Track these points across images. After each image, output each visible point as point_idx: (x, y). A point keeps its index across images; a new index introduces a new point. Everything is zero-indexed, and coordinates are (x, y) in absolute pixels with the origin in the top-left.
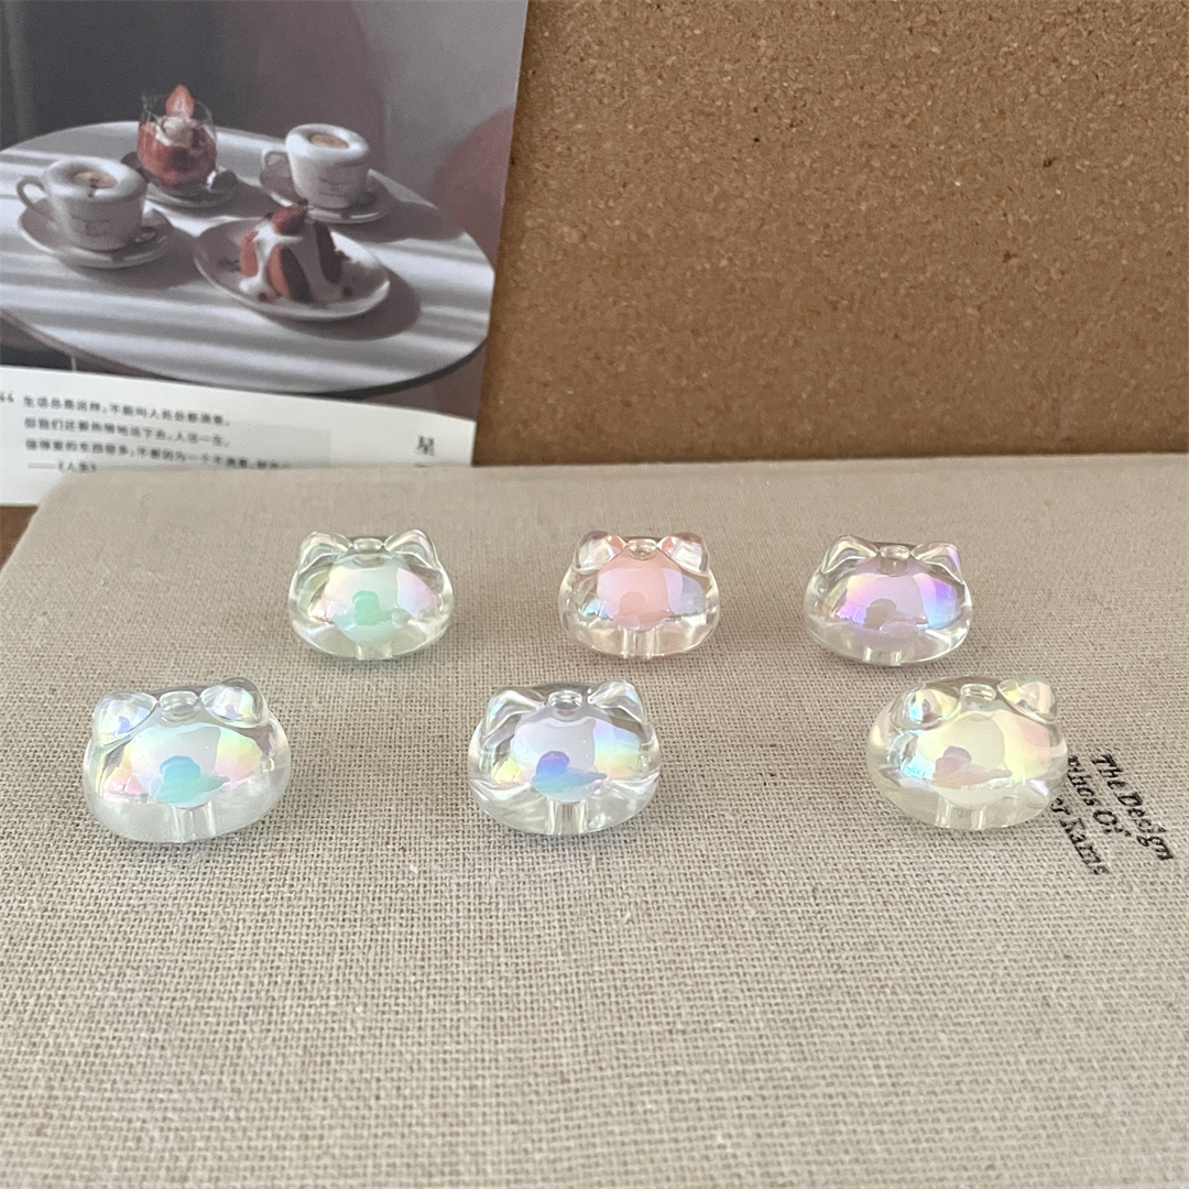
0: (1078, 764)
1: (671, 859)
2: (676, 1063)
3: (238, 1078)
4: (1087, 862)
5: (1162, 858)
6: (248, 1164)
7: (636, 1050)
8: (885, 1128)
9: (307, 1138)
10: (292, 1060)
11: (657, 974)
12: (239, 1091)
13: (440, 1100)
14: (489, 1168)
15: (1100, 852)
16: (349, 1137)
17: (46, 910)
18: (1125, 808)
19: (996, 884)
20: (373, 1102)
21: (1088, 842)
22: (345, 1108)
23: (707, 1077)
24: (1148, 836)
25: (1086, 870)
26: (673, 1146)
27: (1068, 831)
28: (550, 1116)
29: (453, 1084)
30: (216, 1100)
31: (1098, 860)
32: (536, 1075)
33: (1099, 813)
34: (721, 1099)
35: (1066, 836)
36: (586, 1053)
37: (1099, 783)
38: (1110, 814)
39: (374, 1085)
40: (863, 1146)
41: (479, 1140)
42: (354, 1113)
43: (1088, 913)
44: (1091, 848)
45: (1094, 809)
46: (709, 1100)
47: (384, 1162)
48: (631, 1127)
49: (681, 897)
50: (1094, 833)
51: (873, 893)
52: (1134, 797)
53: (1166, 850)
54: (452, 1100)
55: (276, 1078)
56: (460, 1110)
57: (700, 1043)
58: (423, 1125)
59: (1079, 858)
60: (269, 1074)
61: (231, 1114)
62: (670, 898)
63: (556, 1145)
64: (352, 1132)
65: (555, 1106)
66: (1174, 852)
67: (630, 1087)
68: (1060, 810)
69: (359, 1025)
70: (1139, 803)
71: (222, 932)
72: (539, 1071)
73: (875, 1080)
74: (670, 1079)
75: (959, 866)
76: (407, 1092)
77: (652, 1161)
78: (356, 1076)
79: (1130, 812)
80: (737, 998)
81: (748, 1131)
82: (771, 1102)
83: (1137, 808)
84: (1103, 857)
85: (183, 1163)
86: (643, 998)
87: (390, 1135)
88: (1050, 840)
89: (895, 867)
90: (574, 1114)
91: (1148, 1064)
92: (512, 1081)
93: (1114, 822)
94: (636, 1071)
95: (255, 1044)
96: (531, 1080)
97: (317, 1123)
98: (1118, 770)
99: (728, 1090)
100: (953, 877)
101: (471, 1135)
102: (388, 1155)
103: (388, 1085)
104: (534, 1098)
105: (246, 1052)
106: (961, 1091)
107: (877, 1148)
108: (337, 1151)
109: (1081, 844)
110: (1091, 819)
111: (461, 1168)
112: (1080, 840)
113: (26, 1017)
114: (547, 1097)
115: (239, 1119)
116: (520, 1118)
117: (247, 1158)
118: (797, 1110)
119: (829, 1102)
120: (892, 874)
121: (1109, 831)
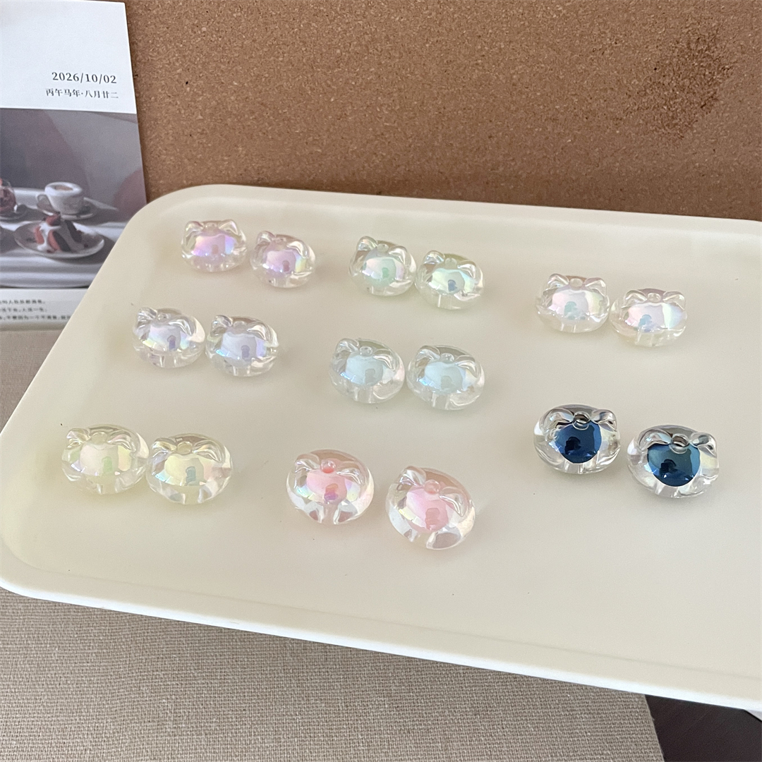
3: (15, 676)
8: (216, 696)
9: (36, 699)
10: (33, 669)
12: (16, 682)
13: (79, 685)
14: (91, 711)
16: (49, 699)
20: (58, 686)
22: (49, 688)
23: (166, 676)
26: (149, 702)
30: (8, 685)
32: (111, 676)
34: (168, 685)
36: (129, 667)
39: (59, 679)
40: (208, 703)
41: (89, 700)
42: (52, 690)
46: (164, 685)
47: (59, 708)
48: (137, 696)
55: (28, 676)
56: (85, 689)
58: (73, 695)
60: (26, 675)
61: (13, 690)
63: (113, 702)
64: (50, 697)
65: (115, 688)
67: (140, 680)
69: (56, 655)
72: (112, 673)
73: (219, 677)
74: (154, 677)
76: (69, 682)
77: (142, 708)
78: (53, 676)
81: (173, 697)
87: (62, 699)
90: (121, 690)
92: (102, 678)
94: (143, 674)
95: (22, 663)
96: (109, 677)
97: (40, 693)
99: (171, 681)
101: (88, 698)
102: (61, 706)
104: (109, 684)
105: (19, 666)
106: (245, 682)
107: (212, 703)
108: (45, 704)
111: (83, 710)
114: (113, 684)
115: (15, 692)
116: (103, 692)
117: (17, 707)
118: (191, 689)
119: (202, 686)
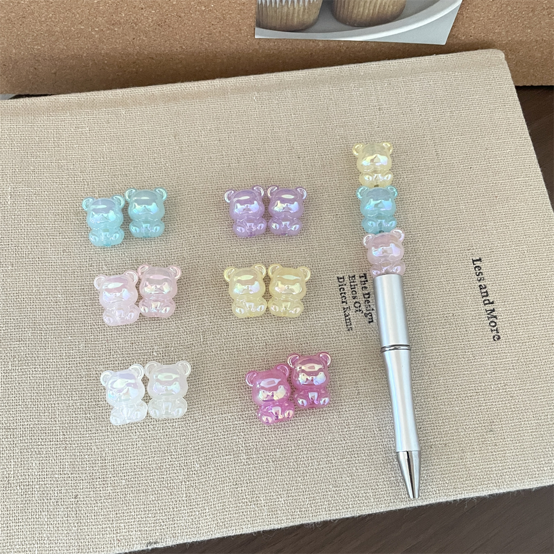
0: (355, 279)
1: (225, 334)
2: (225, 414)
4: (347, 325)
5: (370, 322)
6: (120, 454)
7: (215, 410)
11: (220, 382)
15: (352, 321)
17: (43, 371)
18: (364, 299)
19: (319, 338)
21: (349, 317)
24: (368, 312)
25: (346, 329)
27: (345, 312)
28: (193, 433)
29: (168, 424)
31: (351, 324)
33: (356, 302)
35: (343, 314)
37: (358, 289)
38: (359, 303)
43: (342, 348)
44: (350, 319)
45: (354, 301)
49: (228, 351)
50: (352, 313)
51: (283, 344)
52: (368, 294)
53: (372, 318)
54: (168, 430)
57: (231, 406)
59: (345, 324)
62: (224, 351)
66: (374, 319)
68: (344, 302)
70: (369, 297)
71: (96, 376)
75: (309, 331)
79: (365, 301)
80: (242, 389)
82: (249, 424)
83: (368, 299)
84: (352, 324)
85: (104, 455)
86: (217, 391)
88: (338, 317)
89: (291, 333)
91: (346, 404)
93: (360, 306)
98: (367, 281)
100: (307, 336)
103: (151, 426)
109: (347, 318)
110: (353, 306)
112: (347, 316)
113: (50, 411)
120: (289, 336)
121: (357, 311)
